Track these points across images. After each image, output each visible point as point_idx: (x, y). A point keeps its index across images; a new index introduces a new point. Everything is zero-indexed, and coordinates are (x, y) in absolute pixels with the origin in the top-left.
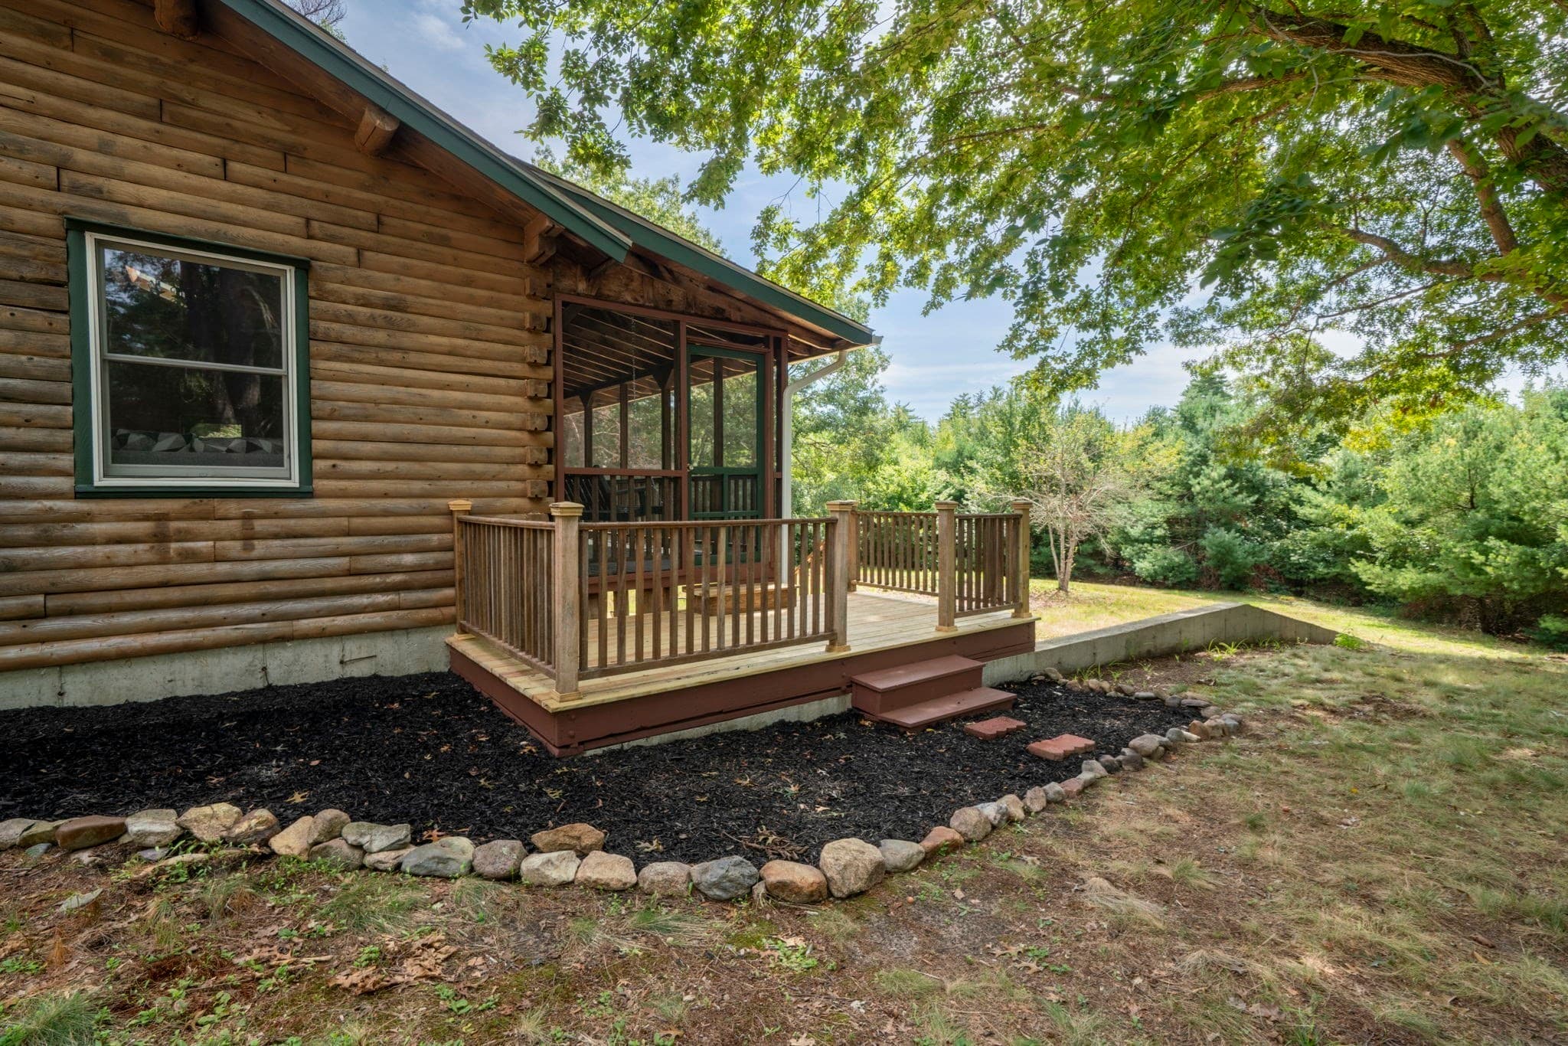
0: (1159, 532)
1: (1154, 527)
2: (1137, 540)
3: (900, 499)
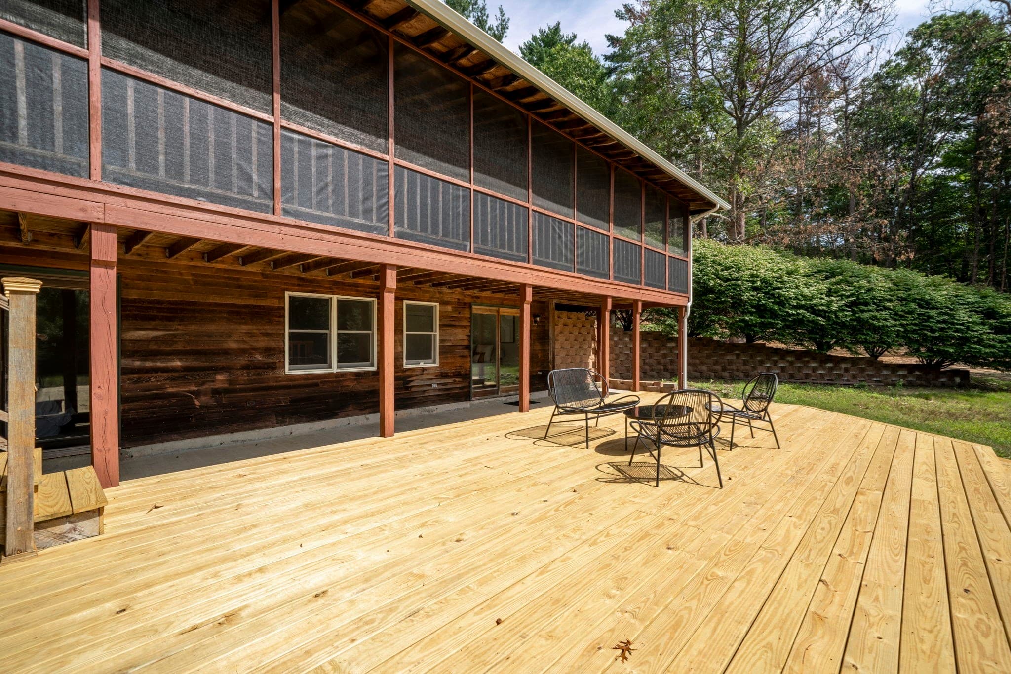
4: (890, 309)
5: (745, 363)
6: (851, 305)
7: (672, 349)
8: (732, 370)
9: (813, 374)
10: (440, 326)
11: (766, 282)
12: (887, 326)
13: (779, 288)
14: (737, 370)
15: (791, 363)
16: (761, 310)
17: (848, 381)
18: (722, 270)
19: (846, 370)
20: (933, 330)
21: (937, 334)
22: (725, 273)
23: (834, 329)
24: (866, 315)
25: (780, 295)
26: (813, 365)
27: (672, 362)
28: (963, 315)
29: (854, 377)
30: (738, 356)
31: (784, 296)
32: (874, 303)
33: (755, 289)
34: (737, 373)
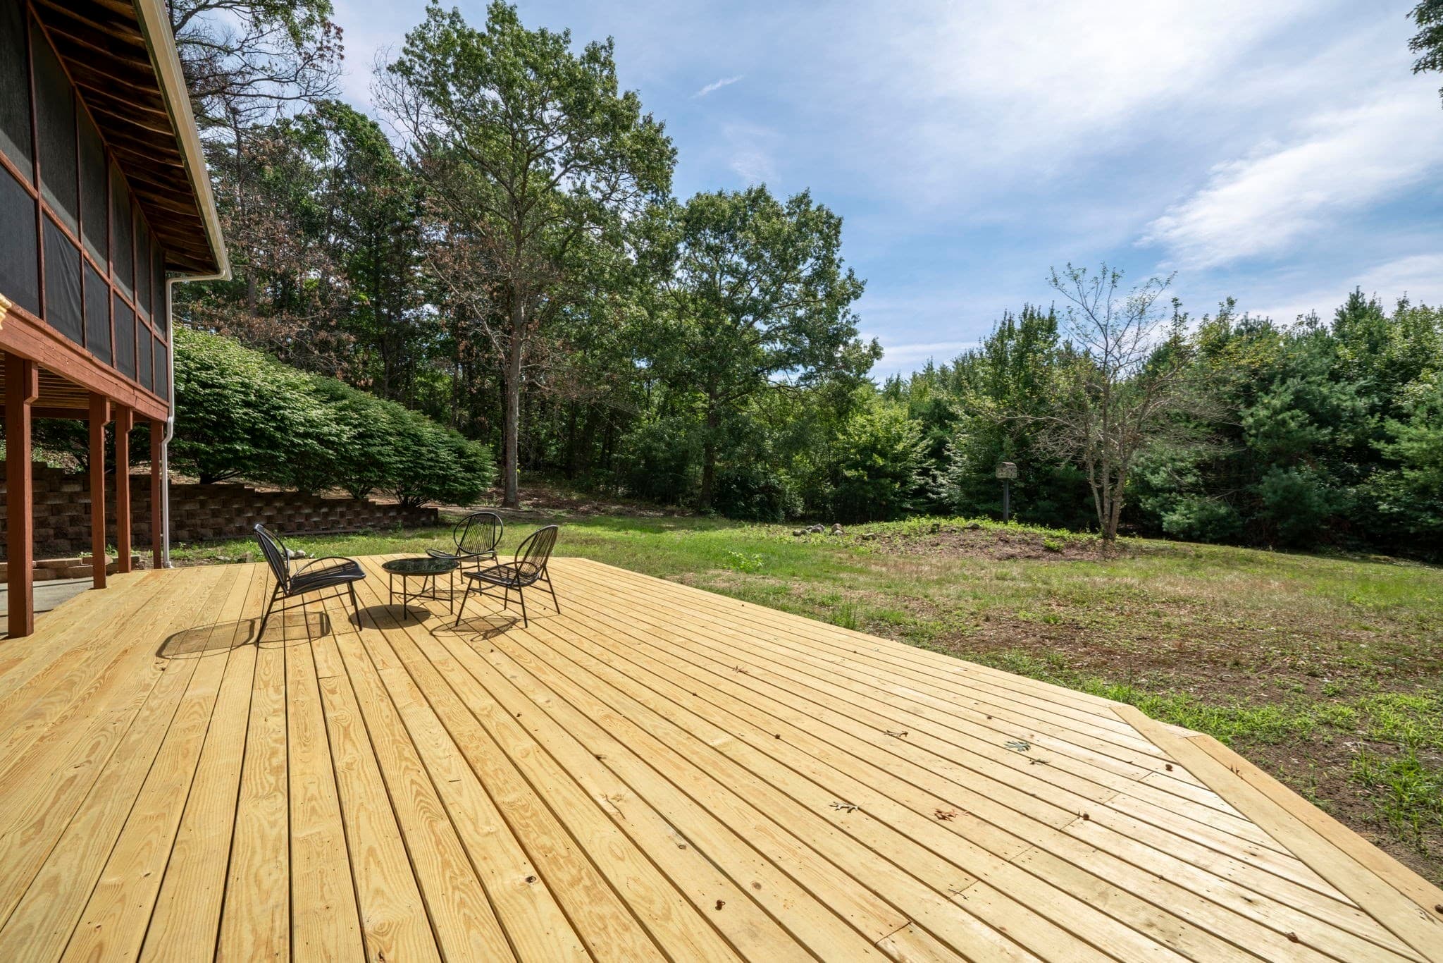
0: (1190, 479)
1: (1180, 472)
2: (1162, 490)
3: (874, 449)
4: (391, 444)
5: (215, 514)
6: (361, 436)
7: (72, 497)
8: (195, 526)
9: (306, 523)
11: (261, 397)
12: (390, 463)
13: (280, 408)
14: (202, 526)
15: (280, 510)
16: (257, 437)
17: (344, 528)
18: (198, 369)
19: (342, 515)
20: (423, 468)
21: (427, 472)
22: (203, 374)
23: (341, 464)
24: (374, 449)
25: (283, 418)
26: (307, 511)
27: (73, 521)
28: (444, 454)
29: (350, 523)
30: (203, 504)
31: (288, 419)
32: (379, 437)
33: (247, 404)
34: (203, 531)
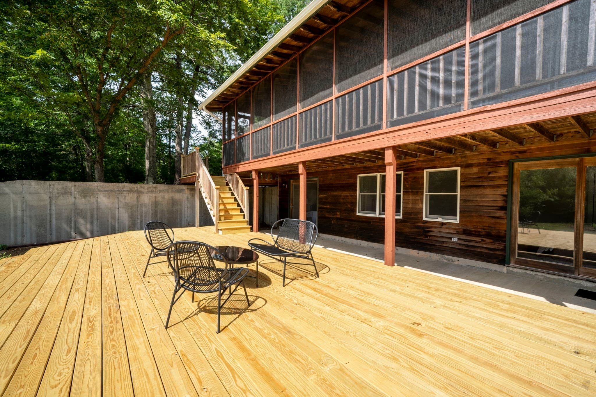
10: (461, 187)
